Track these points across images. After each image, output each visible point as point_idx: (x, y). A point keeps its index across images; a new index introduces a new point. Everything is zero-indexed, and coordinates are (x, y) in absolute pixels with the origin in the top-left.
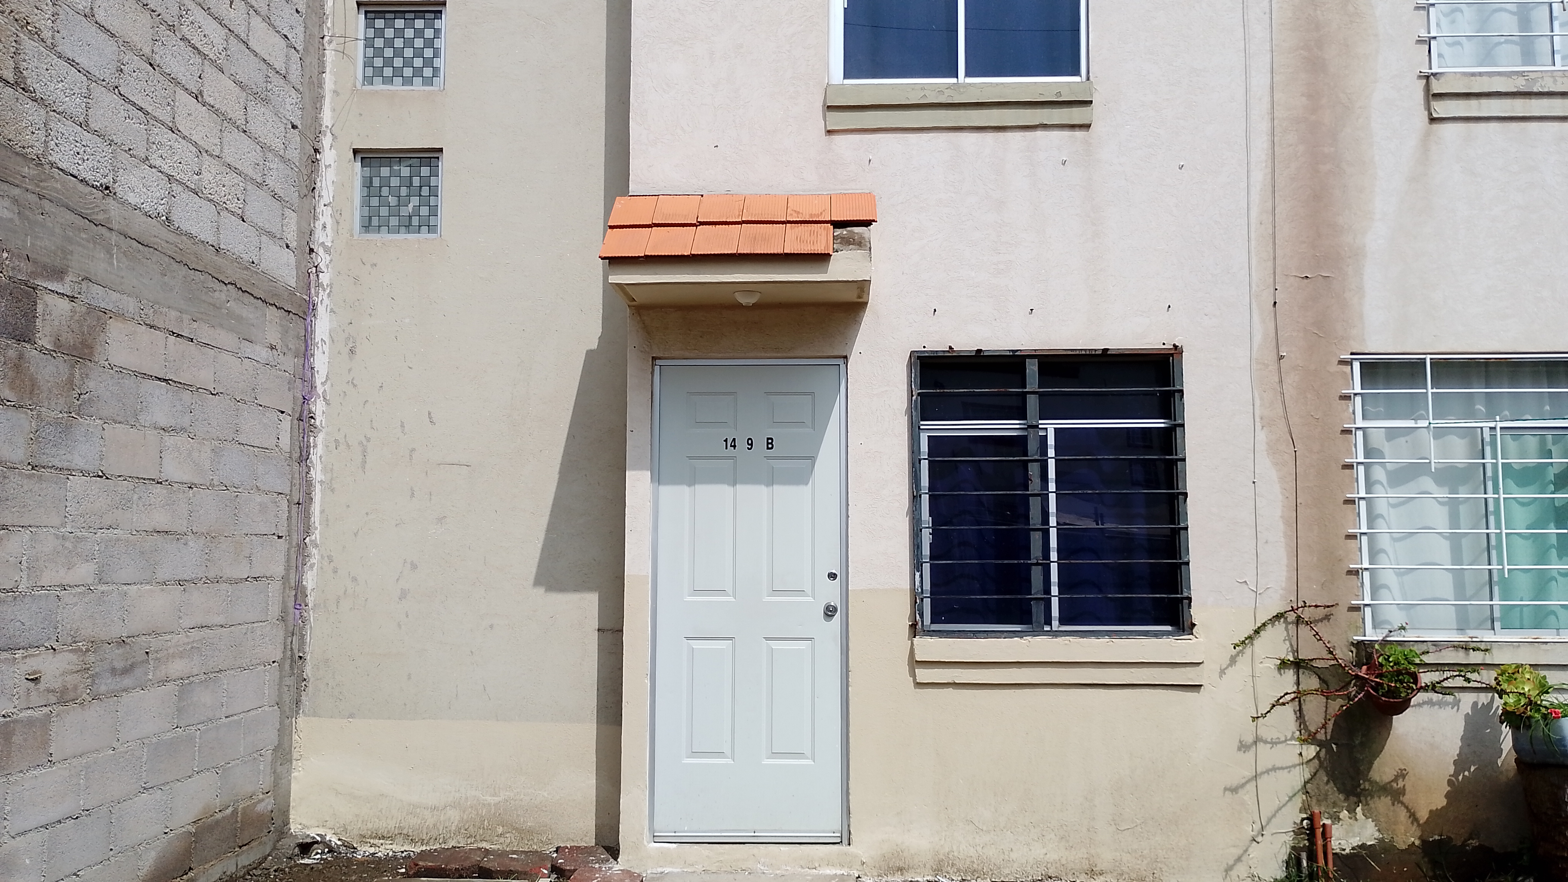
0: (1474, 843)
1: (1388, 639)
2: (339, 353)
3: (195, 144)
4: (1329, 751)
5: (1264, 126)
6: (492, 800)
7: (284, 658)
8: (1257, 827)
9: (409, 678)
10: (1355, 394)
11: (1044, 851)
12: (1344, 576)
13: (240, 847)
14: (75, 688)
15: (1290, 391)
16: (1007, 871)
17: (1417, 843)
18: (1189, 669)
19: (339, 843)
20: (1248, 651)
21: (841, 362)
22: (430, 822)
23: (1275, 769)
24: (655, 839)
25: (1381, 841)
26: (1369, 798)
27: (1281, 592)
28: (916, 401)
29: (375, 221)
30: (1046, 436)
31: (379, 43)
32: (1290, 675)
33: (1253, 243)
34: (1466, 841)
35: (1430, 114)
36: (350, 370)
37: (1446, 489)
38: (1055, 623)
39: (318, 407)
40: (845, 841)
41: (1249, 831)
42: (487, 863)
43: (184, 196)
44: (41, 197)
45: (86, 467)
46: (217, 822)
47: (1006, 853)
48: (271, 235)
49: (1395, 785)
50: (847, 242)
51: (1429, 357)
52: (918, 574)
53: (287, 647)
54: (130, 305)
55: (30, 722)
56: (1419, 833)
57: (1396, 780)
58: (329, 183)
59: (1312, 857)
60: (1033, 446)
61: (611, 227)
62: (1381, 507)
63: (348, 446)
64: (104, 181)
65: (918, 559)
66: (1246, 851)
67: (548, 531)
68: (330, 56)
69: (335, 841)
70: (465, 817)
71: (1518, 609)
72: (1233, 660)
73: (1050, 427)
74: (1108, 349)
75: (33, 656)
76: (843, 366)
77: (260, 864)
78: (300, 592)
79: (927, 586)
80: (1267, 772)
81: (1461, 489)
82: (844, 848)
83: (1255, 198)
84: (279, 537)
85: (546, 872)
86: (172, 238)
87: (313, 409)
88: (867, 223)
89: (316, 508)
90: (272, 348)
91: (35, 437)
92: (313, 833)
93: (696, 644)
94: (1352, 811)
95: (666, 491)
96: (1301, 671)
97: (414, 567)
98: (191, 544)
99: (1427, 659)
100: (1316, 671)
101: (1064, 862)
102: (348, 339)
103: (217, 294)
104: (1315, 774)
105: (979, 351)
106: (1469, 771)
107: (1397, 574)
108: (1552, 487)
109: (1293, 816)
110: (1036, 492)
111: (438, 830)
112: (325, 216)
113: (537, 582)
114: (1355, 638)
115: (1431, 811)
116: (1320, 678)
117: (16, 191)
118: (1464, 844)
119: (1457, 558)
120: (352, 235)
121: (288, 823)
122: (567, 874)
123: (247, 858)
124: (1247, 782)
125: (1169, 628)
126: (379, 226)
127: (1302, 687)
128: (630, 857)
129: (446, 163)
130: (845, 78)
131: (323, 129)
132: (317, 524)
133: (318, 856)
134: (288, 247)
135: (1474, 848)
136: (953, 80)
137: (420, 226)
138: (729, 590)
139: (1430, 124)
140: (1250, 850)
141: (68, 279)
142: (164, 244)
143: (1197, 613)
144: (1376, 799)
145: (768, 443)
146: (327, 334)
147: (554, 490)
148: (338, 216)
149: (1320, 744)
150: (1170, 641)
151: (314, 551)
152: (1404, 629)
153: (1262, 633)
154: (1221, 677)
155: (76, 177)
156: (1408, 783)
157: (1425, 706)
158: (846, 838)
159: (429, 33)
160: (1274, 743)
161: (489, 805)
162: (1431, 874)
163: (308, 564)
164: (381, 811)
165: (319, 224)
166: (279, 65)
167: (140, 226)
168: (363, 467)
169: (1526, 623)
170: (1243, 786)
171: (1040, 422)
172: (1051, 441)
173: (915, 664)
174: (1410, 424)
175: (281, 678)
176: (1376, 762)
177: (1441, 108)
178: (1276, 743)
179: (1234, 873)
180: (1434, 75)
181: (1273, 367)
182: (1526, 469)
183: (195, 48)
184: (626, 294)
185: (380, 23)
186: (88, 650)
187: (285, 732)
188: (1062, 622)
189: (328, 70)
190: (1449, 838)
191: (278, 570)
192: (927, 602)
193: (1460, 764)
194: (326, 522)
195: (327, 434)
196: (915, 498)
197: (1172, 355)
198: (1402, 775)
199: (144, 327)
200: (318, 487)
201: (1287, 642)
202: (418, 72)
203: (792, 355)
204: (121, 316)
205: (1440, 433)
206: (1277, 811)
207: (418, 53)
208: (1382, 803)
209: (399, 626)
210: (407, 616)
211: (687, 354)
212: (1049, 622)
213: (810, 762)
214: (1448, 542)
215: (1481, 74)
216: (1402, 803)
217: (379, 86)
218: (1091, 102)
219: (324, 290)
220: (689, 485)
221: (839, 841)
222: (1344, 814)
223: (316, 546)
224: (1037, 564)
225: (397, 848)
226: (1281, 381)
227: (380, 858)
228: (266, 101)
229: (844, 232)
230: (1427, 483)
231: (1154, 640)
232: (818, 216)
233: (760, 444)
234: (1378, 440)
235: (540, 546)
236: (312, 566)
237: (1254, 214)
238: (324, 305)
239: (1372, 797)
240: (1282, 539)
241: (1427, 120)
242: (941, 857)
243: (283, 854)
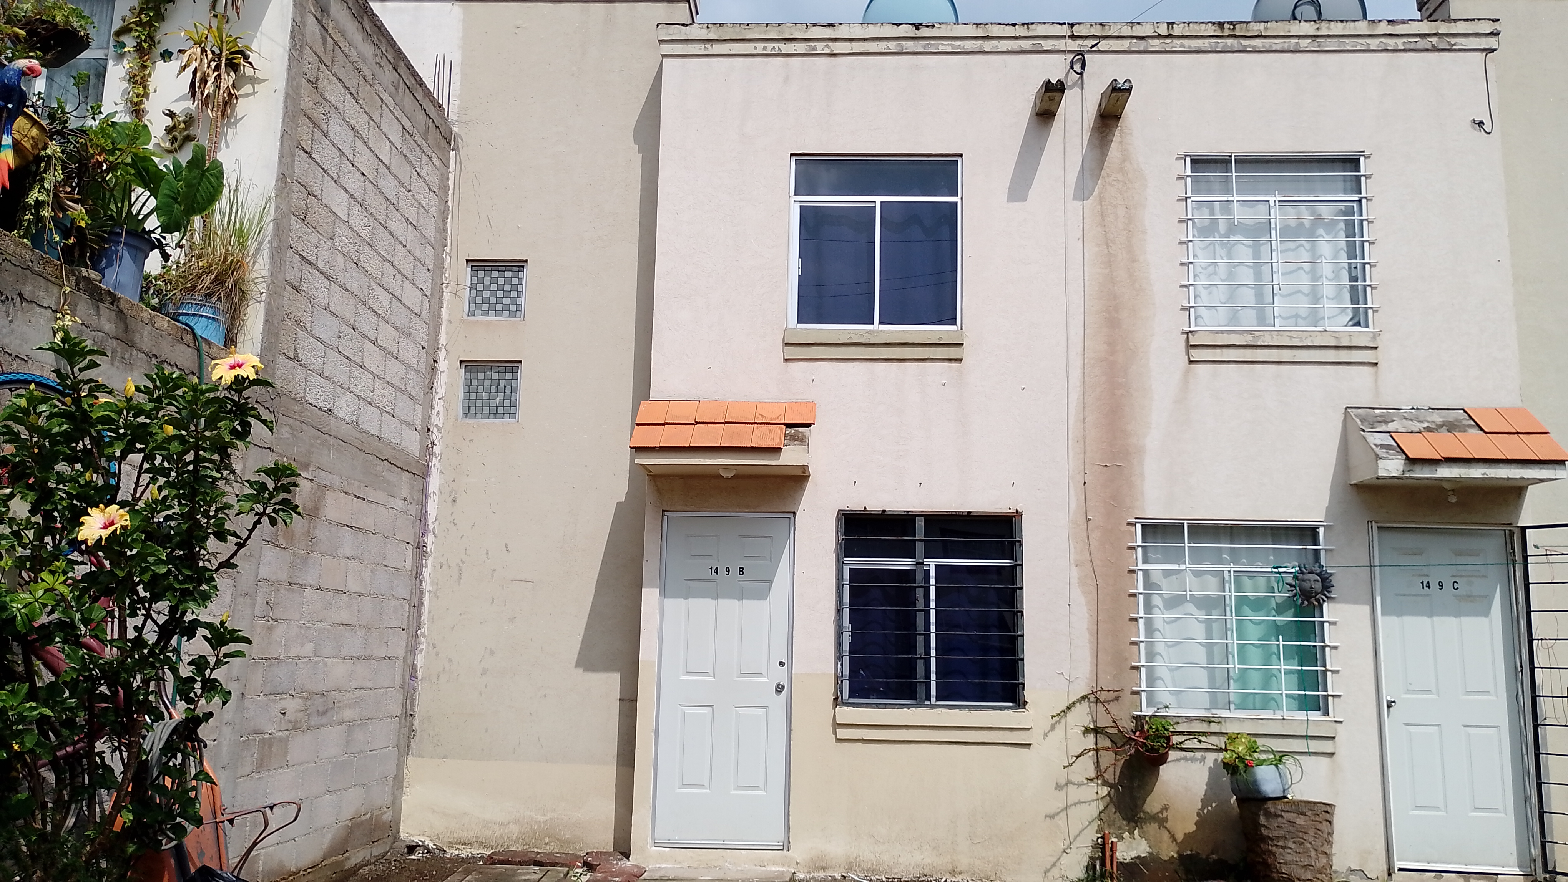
0: (1214, 857)
1: (1157, 714)
2: (445, 502)
3: (372, 373)
4: (1117, 790)
5: (1079, 363)
6: (541, 818)
7: (401, 714)
8: (1067, 843)
9: (486, 730)
10: (1138, 546)
11: (922, 857)
12: (1129, 670)
13: (373, 842)
14: (301, 721)
15: (1094, 543)
16: (896, 871)
17: (1175, 856)
18: (1022, 732)
19: (434, 847)
20: (1063, 720)
21: (791, 515)
22: (498, 834)
23: (1079, 803)
24: (655, 844)
25: (1151, 854)
26: (1143, 824)
27: (1086, 680)
28: (841, 544)
29: (473, 410)
30: (929, 570)
31: (480, 287)
32: (1091, 737)
33: (1070, 442)
34: (1209, 855)
35: (1189, 358)
36: (452, 513)
37: (1204, 612)
38: (933, 699)
39: (429, 539)
40: (786, 848)
41: (1062, 846)
42: (538, 858)
43: (365, 407)
44: (302, 422)
45: (312, 583)
46: (362, 823)
47: (896, 858)
48: (407, 423)
49: (1161, 815)
50: (794, 438)
51: (1186, 522)
52: (839, 664)
53: (404, 707)
54: (336, 481)
55: (281, 740)
56: (1177, 849)
57: (1161, 812)
58: (443, 384)
59: (1103, 864)
60: (919, 577)
61: (638, 425)
62: (1158, 624)
63: (449, 567)
64: (329, 407)
65: (840, 653)
66: (1059, 859)
67: (586, 628)
68: (446, 296)
69: (431, 845)
70: (523, 830)
71: (1252, 696)
72: (1053, 727)
73: (932, 563)
74: (971, 512)
75: (284, 699)
76: (792, 519)
77: (384, 856)
78: (413, 668)
79: (846, 672)
80: (1075, 804)
81: (1214, 612)
82: (785, 852)
83: (1072, 410)
84: (403, 630)
85: (580, 864)
86: (358, 435)
87: (426, 540)
88: (808, 425)
89: (425, 610)
90: (405, 500)
91: (292, 567)
92: (417, 839)
93: (688, 710)
94: (1131, 833)
95: (668, 602)
96: (1098, 735)
97: (492, 653)
98: (358, 633)
99: (1179, 728)
100: (1108, 735)
101: (935, 865)
102: (451, 491)
103: (378, 468)
104: (1107, 806)
105: (884, 511)
106: (1211, 807)
107: (1170, 670)
108: (1274, 612)
109: (1091, 835)
110: (921, 608)
111: (504, 839)
112: (439, 406)
113: (578, 665)
114: (1135, 713)
115: (1185, 834)
116: (1111, 741)
117: (291, 421)
118: (1208, 857)
119: (1210, 660)
120: (457, 420)
121: (399, 832)
122: (595, 867)
123: (378, 850)
124: (1060, 812)
125: (1010, 704)
126: (476, 413)
127: (1099, 746)
128: (638, 857)
129: (523, 370)
130: (798, 323)
131: (440, 346)
132: (426, 621)
133: (420, 855)
134: (416, 430)
135: (1215, 861)
136: (870, 327)
137: (504, 414)
138: (711, 672)
139: (1189, 364)
140: (1062, 858)
141: (311, 469)
142: (355, 440)
143: (1029, 693)
144: (1148, 825)
145: (740, 571)
146: (437, 488)
147: (591, 600)
148: (448, 407)
149: (1111, 786)
150: (1010, 712)
151: (423, 640)
152: (1167, 707)
153: (1073, 709)
154: (1044, 738)
155: (316, 407)
156: (1169, 814)
157: (1182, 761)
158: (786, 846)
159: (515, 281)
160: (1080, 785)
161: (540, 822)
162: (1184, 877)
163: (419, 649)
164: (464, 825)
165: (434, 412)
166: (417, 310)
167: (345, 431)
168: (459, 582)
169: (1257, 706)
170: (1058, 814)
171: (925, 560)
172: (933, 573)
173: (836, 725)
174: (1175, 567)
175: (400, 728)
176: (1148, 799)
177: (1196, 354)
178: (1081, 785)
179: (1050, 874)
180: (1191, 332)
181: (1084, 527)
182: (1258, 599)
183: (375, 312)
184: (647, 469)
185: (481, 274)
186: (307, 698)
187: (400, 766)
188: (938, 698)
189: (445, 306)
190: (1198, 853)
191: (401, 653)
192: (846, 684)
193: (1205, 802)
194: (432, 619)
195: (435, 558)
196: (839, 611)
197: (1014, 516)
198: (1166, 808)
199: (343, 494)
200: (427, 595)
201: (1090, 715)
202: (506, 308)
203: (758, 510)
204: (333, 489)
205: (1197, 574)
206: (1080, 832)
207: (507, 294)
208: (1151, 828)
209: (481, 694)
210: (486, 687)
211: (686, 509)
212: (928, 698)
213: (763, 793)
214: (1205, 649)
215: (1222, 332)
216: (1166, 828)
217: (479, 317)
218: (962, 344)
219: (436, 458)
220: (685, 599)
221: (782, 848)
222: (1126, 835)
223: (425, 636)
224: (921, 658)
225: (474, 851)
226: (1088, 536)
227: (463, 858)
228: (409, 335)
229: (792, 431)
230: (1191, 608)
231: (999, 712)
232: (776, 419)
233: (735, 571)
234: (1156, 578)
235: (581, 639)
236: (421, 650)
237: (1071, 422)
238: (436, 468)
239: (1145, 823)
240: (1088, 645)
241: (1187, 362)
242: (851, 860)
243: (398, 852)
